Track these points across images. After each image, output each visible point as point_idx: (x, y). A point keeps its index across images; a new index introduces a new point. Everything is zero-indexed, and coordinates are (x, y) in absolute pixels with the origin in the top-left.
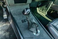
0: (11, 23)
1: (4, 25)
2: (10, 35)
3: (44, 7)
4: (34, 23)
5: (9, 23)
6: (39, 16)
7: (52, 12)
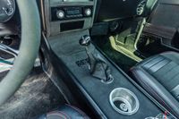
0: (50, 76)
1: (34, 81)
2: (51, 99)
3: (128, 33)
4: (101, 61)
5: (45, 75)
6: (116, 57)
7: (148, 42)
